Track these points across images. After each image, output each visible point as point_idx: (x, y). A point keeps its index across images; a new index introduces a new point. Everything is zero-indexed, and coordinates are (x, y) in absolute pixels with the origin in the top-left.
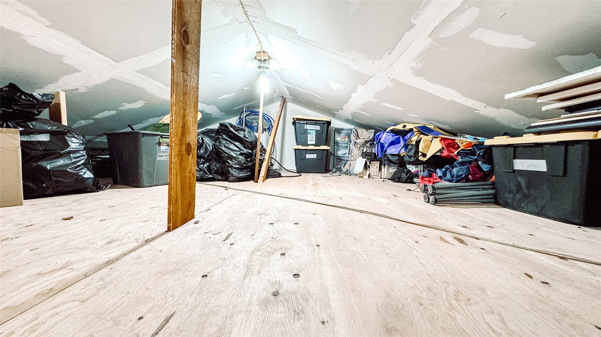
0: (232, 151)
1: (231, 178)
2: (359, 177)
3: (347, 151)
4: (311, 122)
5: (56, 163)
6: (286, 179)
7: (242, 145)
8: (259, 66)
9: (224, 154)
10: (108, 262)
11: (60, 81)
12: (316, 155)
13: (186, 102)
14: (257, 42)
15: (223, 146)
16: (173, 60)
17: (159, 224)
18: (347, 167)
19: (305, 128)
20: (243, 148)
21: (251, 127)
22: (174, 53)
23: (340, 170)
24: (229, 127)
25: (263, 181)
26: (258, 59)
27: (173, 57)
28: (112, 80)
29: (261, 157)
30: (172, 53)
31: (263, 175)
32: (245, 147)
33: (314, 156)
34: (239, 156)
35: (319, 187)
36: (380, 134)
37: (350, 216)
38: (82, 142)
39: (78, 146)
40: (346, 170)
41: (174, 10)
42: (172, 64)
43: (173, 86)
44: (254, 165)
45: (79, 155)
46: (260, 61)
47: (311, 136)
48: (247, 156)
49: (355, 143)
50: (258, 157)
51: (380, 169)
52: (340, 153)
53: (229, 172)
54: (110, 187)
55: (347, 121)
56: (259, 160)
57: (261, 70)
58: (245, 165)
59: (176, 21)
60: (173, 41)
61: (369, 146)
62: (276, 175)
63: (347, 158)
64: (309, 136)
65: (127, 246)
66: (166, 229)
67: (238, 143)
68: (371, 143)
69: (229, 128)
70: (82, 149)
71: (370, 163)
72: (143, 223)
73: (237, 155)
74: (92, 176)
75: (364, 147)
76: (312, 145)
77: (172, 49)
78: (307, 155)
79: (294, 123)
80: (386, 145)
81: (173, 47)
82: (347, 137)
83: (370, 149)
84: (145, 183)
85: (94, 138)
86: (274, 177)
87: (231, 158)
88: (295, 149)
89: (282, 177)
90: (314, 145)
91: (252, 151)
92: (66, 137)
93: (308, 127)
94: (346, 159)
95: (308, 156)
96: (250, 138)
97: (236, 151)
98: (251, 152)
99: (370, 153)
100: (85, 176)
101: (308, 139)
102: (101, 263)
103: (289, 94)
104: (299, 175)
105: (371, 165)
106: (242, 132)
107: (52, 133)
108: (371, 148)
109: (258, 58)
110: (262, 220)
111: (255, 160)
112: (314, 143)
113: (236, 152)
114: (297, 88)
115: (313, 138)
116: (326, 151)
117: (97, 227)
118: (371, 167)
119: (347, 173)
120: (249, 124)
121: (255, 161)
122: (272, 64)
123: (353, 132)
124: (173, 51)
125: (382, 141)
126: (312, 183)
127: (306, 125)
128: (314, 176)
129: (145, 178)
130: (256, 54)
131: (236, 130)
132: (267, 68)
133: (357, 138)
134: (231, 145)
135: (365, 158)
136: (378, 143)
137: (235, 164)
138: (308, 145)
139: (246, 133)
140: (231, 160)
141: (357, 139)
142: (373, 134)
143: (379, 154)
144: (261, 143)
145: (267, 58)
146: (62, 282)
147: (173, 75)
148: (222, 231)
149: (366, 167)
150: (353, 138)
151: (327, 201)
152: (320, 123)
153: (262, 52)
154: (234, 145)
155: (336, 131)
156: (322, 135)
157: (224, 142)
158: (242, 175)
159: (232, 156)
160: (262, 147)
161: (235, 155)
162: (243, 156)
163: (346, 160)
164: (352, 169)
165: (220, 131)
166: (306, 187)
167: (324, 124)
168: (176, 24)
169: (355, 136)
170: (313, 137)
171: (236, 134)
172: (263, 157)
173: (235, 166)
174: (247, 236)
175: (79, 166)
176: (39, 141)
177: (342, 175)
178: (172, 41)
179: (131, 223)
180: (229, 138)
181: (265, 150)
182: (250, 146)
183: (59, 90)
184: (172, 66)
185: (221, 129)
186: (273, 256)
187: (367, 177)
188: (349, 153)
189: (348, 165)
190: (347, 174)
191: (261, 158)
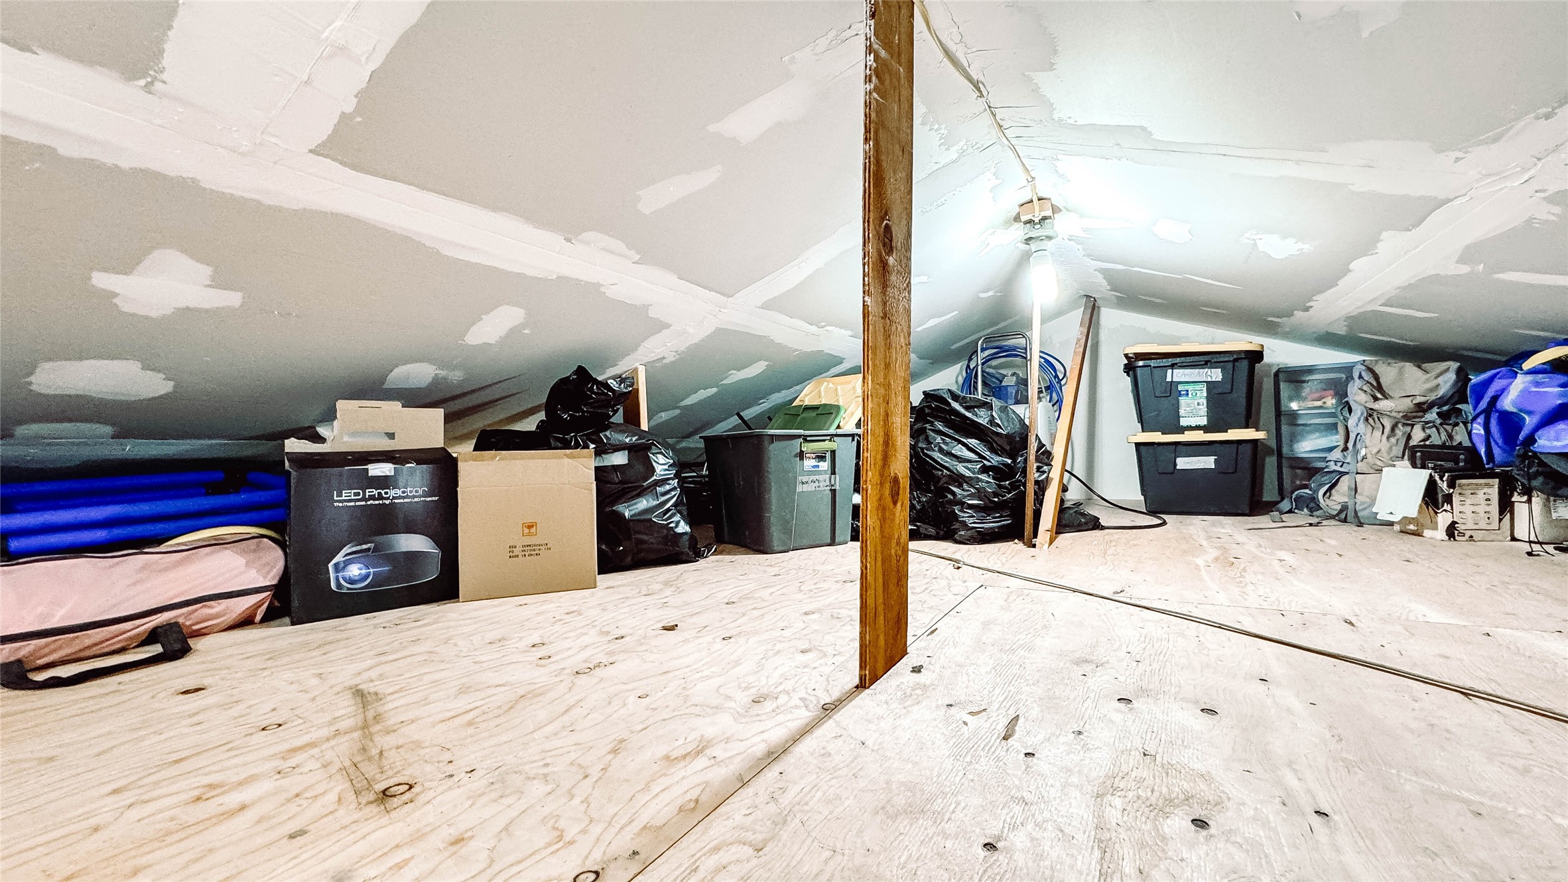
0: (960, 462)
1: (963, 533)
2: (1401, 532)
3: (1337, 439)
4: (1188, 359)
5: (637, 506)
6: (1116, 537)
7: (985, 446)
8: (1027, 236)
9: (941, 470)
10: (770, 753)
11: (641, 350)
12: (1212, 459)
13: (889, 384)
14: (1022, 177)
15: (936, 449)
16: (866, 298)
17: (836, 664)
18: (1340, 495)
19: (1169, 379)
20: (988, 453)
21: (1000, 390)
22: (868, 285)
23: (1312, 505)
24: (950, 401)
25: (1051, 543)
26: (1023, 220)
27: (867, 294)
28: (718, 331)
29: (1039, 476)
30: (864, 285)
31: (1049, 526)
32: (993, 450)
33: (1207, 462)
34: (979, 476)
35: (1244, 570)
36: (1495, 376)
37: (1416, 705)
38: (672, 461)
39: (666, 470)
40: (1339, 507)
41: (867, 191)
42: (864, 309)
43: (868, 356)
44: (1022, 497)
45: (668, 487)
46: (1028, 225)
47: (1190, 401)
48: (999, 473)
49: (1370, 414)
50: (1033, 475)
51: (1506, 506)
52: (1306, 446)
53: (956, 517)
54: (715, 551)
55: (1328, 339)
56: (1033, 483)
57: (1034, 246)
58: (996, 500)
59: (871, 214)
60: (867, 258)
61: (1439, 421)
62: (1086, 523)
63: (1340, 464)
64: (1183, 400)
65: (790, 716)
66: (857, 681)
67: (973, 440)
68: (1445, 408)
69: (949, 404)
70: (672, 476)
71: (1452, 485)
72: (801, 655)
73: (974, 473)
74: (688, 529)
75: (1413, 426)
76: (1198, 428)
77: (864, 276)
78: (1179, 460)
79: (1130, 368)
80: (1529, 422)
81: (866, 270)
82: (1331, 392)
83: (1442, 430)
84: (776, 544)
85: (678, 442)
86: (1079, 528)
87: (959, 480)
88: (1138, 445)
89: (1103, 528)
90: (1206, 429)
91: (1014, 461)
92: (651, 455)
93: (1179, 375)
94: (1333, 467)
95: (1183, 463)
96: (1006, 424)
97: (969, 461)
98: (1009, 461)
99: (1443, 446)
100: (680, 530)
101: (1182, 412)
102: (759, 755)
103: (1108, 288)
104: (1159, 522)
105: (1457, 490)
106: (982, 412)
107: (631, 448)
108: (1449, 428)
109: (1024, 218)
110: (1091, 681)
111: (1024, 485)
112: (1203, 421)
113: (969, 465)
114: (1136, 269)
115: (1201, 407)
116: (1249, 447)
117: (721, 654)
118: (1456, 499)
119: (1343, 516)
120: (994, 382)
121: (1025, 487)
122: (1061, 225)
123: (1356, 375)
124: (866, 279)
125: (1508, 403)
126: (1214, 553)
127: (1170, 371)
128: (1213, 525)
129: (775, 534)
130: (1017, 210)
131: (967, 408)
132: (1049, 238)
133: (1379, 396)
134: (957, 448)
135: (1423, 467)
136: (1487, 412)
137: (968, 496)
138: (1182, 430)
139: (994, 414)
140: (960, 486)
141: (1376, 399)
142: (1451, 377)
143: (1497, 451)
144: (1037, 436)
145: (1048, 213)
146: (708, 789)
147: (866, 333)
148: (990, 703)
149: (1432, 498)
150: (1358, 396)
151: (1297, 629)
152: (1222, 359)
153: (1035, 200)
154: (964, 445)
155: (1281, 376)
156: (1234, 395)
157: (939, 439)
158: (990, 524)
159: (962, 476)
160: (1041, 445)
161: (968, 473)
162: (989, 476)
163: (1334, 471)
164: (1362, 503)
165: (927, 411)
166: (1197, 567)
167: (1236, 360)
168: (871, 220)
169: (1365, 388)
170: (1198, 404)
171: (968, 418)
172: (1046, 475)
173: (970, 502)
174: (1063, 733)
175: (668, 510)
176: (613, 466)
177: (1325, 523)
178: (864, 258)
179: (779, 652)
180: (950, 428)
181: (1048, 454)
182: (1008, 448)
183: (637, 365)
184: (863, 312)
185: (929, 407)
186: (1168, 821)
187: (1441, 534)
188: (1345, 449)
189: (1346, 488)
190: (1345, 521)
191: (1040, 479)
